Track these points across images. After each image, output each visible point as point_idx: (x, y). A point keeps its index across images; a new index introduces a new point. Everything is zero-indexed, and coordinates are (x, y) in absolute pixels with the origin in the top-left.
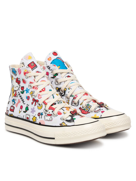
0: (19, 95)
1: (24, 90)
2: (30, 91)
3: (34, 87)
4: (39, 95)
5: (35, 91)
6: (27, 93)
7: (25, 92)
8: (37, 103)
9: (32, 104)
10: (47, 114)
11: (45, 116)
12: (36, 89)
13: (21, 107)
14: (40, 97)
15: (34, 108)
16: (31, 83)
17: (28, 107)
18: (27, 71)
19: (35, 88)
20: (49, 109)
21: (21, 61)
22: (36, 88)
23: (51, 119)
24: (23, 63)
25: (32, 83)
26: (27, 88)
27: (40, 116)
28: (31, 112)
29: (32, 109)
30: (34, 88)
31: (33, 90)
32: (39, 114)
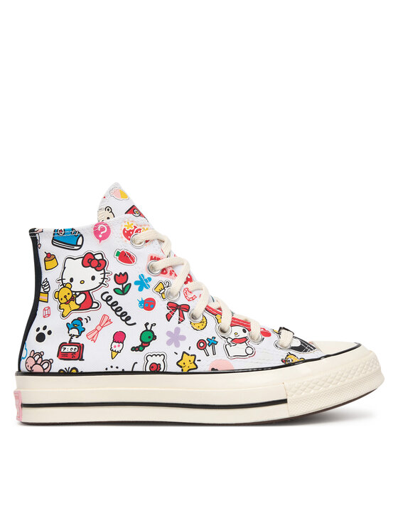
0: (107, 301)
1: (130, 284)
2: (152, 284)
3: (164, 269)
4: (187, 291)
5: (171, 280)
6: (140, 289)
7: (134, 288)
8: (185, 313)
9: (169, 317)
10: (229, 340)
11: (228, 346)
12: (173, 275)
13: (119, 337)
14: (190, 296)
15: (178, 330)
16: (153, 258)
17: (150, 330)
18: (135, 227)
19: (169, 273)
20: (232, 326)
21: (102, 202)
22: (171, 274)
23: (249, 351)
24: (108, 209)
25: (158, 259)
26: (141, 276)
27: (209, 349)
28: (169, 343)
29: (169, 333)
30: (166, 273)
31: (163, 278)
32: (202, 345)
